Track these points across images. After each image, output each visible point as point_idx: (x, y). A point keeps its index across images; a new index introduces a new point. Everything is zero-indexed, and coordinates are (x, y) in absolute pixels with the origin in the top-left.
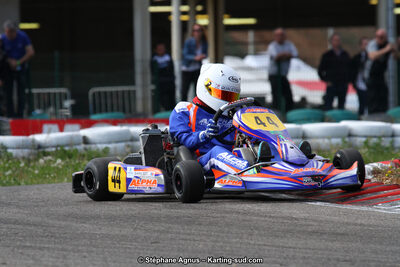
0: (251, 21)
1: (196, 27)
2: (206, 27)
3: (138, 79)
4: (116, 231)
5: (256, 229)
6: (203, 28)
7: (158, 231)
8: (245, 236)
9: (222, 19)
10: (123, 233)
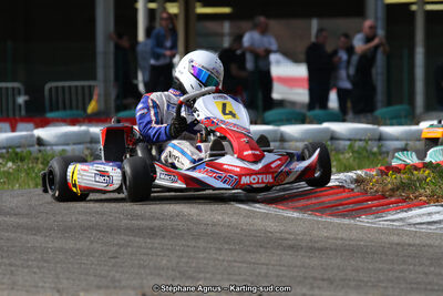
0: (226, 10)
1: (165, 15)
2: (176, 15)
3: (100, 73)
4: (70, 244)
5: (227, 243)
6: (172, 18)
7: (118, 244)
8: (213, 251)
9: (195, 8)
10: (78, 246)
